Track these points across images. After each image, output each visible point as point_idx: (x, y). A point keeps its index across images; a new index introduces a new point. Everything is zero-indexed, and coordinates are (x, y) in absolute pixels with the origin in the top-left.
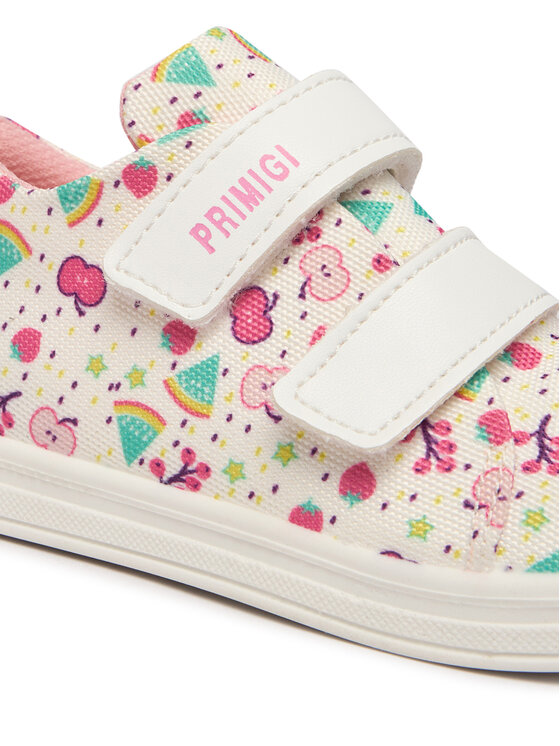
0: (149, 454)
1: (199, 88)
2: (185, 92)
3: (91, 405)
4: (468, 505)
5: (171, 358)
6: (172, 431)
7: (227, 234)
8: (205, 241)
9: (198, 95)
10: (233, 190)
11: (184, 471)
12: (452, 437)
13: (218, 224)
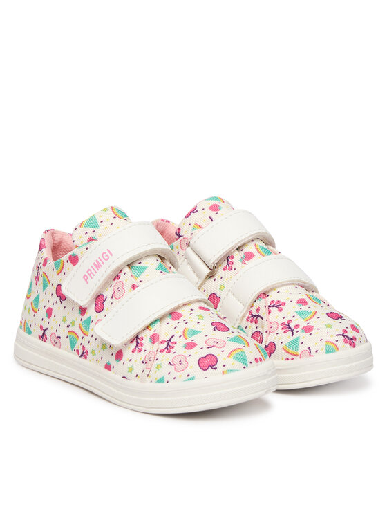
0: (76, 348)
1: (94, 229)
2: (90, 230)
3: (63, 332)
4: (143, 362)
5: (81, 317)
6: (80, 341)
7: (91, 278)
8: (86, 280)
9: (94, 232)
10: (94, 264)
11: (83, 353)
12: (143, 342)
13: (90, 275)
